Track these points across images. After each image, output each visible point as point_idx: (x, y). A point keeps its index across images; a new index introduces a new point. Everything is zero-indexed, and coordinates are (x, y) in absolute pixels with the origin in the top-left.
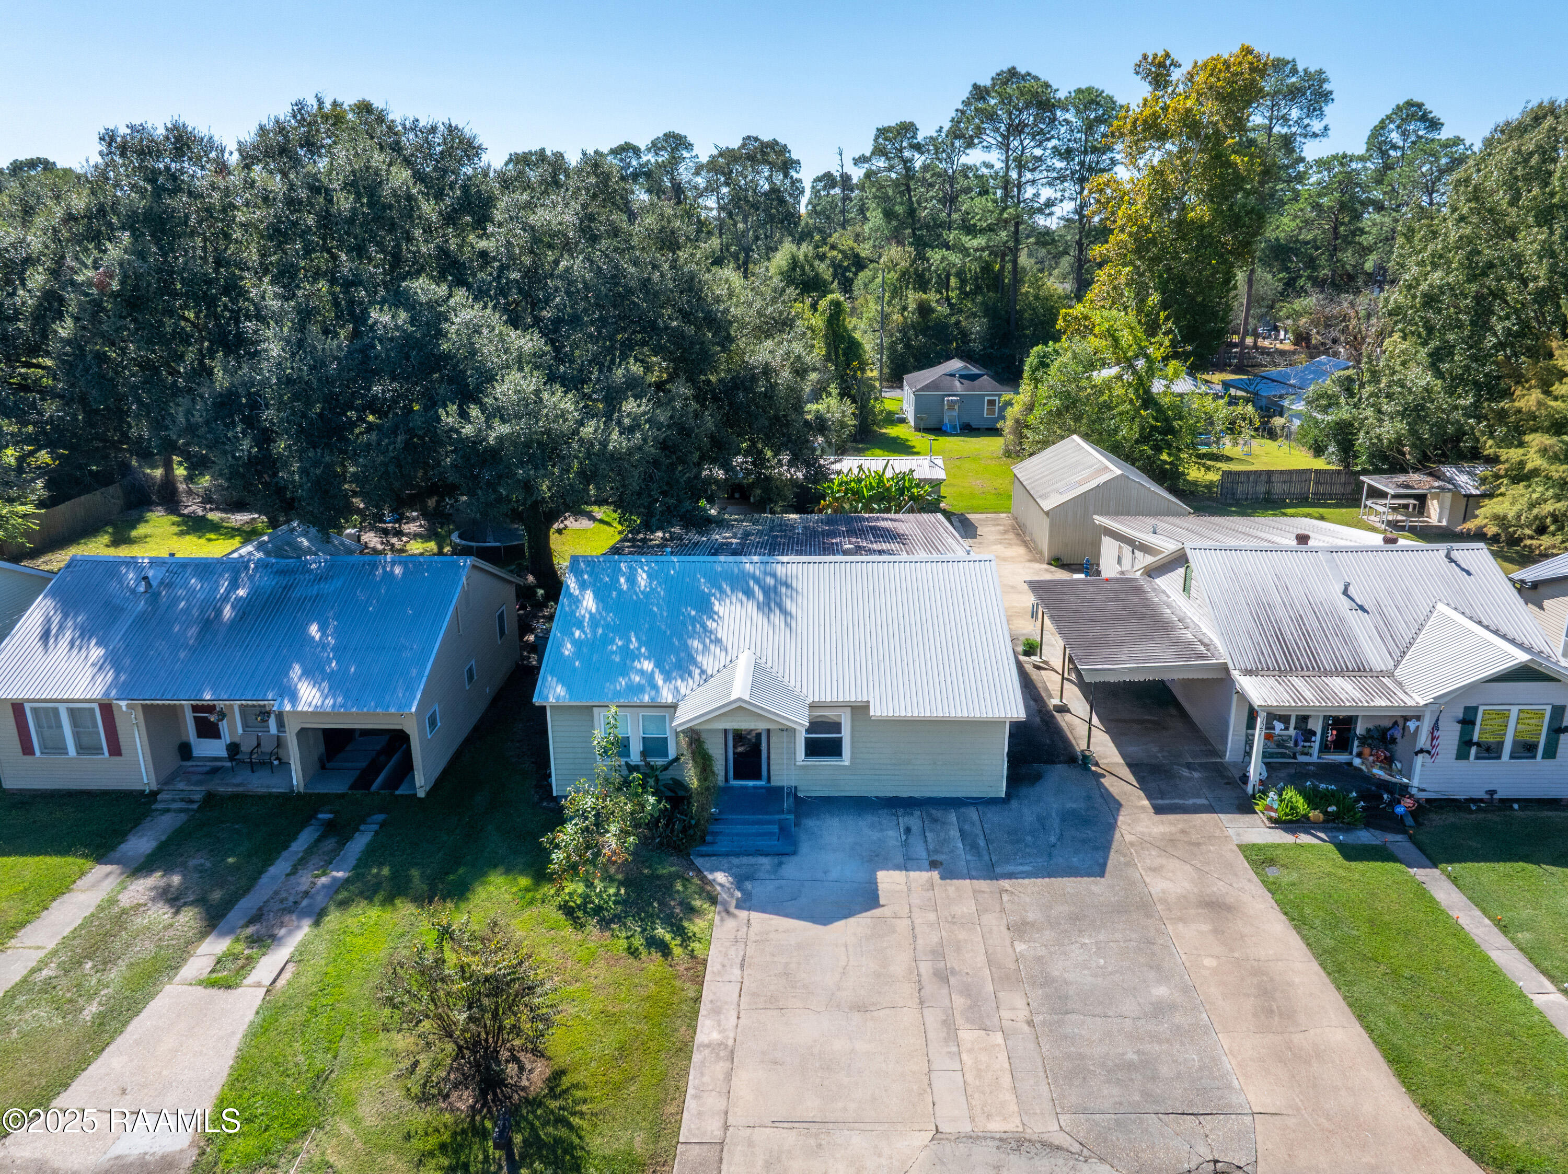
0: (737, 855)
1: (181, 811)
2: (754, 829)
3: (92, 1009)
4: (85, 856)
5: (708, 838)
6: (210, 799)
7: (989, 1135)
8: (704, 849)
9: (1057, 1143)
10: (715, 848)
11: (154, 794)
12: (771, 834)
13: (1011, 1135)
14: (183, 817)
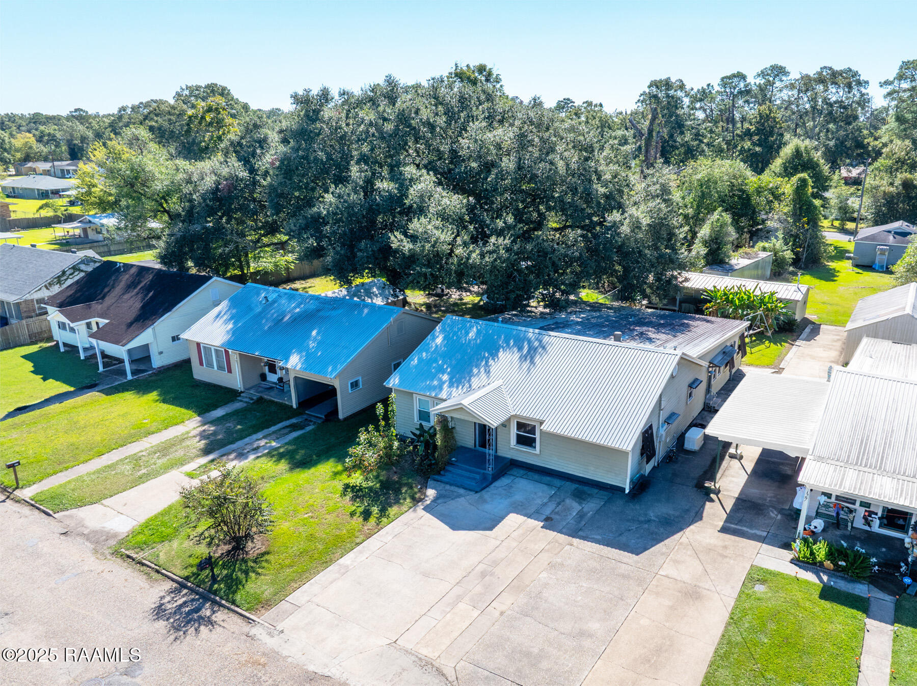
0: (451, 485)
1: (246, 402)
2: (467, 474)
3: (144, 471)
4: (195, 412)
5: (442, 472)
6: (260, 400)
7: (416, 654)
8: (436, 477)
9: (445, 672)
10: (443, 478)
11: (242, 392)
12: (474, 479)
13: (427, 659)
14: (245, 405)
